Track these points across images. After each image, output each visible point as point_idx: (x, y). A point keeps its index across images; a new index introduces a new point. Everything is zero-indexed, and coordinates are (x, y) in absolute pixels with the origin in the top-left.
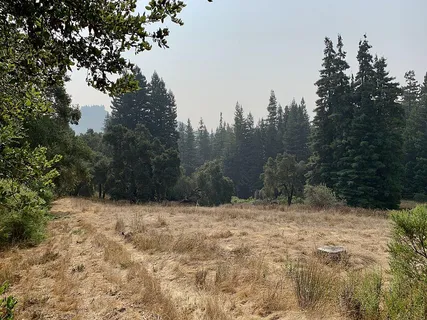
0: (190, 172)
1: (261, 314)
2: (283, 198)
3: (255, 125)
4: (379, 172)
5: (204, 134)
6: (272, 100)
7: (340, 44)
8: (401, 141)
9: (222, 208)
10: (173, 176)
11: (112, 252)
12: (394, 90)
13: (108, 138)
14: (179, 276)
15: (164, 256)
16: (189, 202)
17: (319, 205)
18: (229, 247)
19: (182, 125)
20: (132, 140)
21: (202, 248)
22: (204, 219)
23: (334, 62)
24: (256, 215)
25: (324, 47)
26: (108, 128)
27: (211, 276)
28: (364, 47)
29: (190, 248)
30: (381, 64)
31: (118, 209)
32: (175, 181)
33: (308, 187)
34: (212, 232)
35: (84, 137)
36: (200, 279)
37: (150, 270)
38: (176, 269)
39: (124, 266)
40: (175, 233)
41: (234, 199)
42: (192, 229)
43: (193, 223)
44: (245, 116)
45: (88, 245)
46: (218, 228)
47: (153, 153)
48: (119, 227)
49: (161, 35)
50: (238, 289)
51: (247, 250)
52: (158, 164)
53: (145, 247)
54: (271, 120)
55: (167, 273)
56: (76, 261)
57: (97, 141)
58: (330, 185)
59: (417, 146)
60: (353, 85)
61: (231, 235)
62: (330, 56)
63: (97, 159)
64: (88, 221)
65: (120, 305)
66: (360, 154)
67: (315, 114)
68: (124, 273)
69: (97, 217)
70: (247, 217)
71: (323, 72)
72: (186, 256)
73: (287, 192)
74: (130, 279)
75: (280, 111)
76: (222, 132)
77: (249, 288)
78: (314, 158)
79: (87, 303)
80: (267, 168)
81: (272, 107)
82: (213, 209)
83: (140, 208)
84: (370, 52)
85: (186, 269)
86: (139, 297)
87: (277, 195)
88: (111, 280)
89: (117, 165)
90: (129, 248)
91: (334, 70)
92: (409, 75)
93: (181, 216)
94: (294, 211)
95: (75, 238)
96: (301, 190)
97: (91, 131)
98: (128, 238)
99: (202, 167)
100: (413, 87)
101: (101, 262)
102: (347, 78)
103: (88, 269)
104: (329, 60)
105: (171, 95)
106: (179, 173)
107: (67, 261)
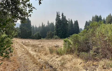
0: (34, 34)
1: (45, 55)
2: (50, 38)
3: (45, 26)
4: (65, 33)
5: (36, 27)
6: (48, 22)
7: (59, 13)
8: (68, 29)
9: (40, 40)
10: (30, 35)
11: (21, 46)
12: (67, 21)
13: (20, 28)
14: (32, 50)
15: (30, 47)
16: (34, 39)
17: (56, 39)
18: (40, 46)
19: (32, 26)
20: (24, 29)
21: (36, 46)
22: (36, 42)
23: (58, 16)
24: (45, 41)
25: (57, 13)
26: (20, 27)
27: (37, 50)
28: (63, 14)
29: (34, 46)
30: (65, 17)
31: (22, 40)
32: (31, 35)
33: (54, 36)
34: (37, 44)
35: (16, 28)
36: (35, 51)
37: (27, 49)
38: (31, 49)
39: (23, 48)
40: (31, 44)
41: (42, 38)
42: (34, 43)
43: (34, 42)
44: (44, 24)
45: (18, 45)
46: (39, 43)
47: (27, 31)
48: (22, 42)
49: (30, 15)
50: (41, 52)
51: (43, 46)
52: (28, 32)
53: (26, 46)
54: (48, 25)
55: (30, 50)
56: (16, 47)
57: (18, 29)
58: (58, 36)
59: (70, 29)
60: (61, 20)
61: (41, 44)
62: (58, 15)
63: (19, 32)
64: (17, 41)
65: (23, 54)
66: (62, 31)
67: (55, 24)
68: (23, 49)
69: (19, 41)
70: (44, 41)
71: (56, 17)
72: (33, 47)
73: (51, 37)
74: (24, 50)
75: (50, 24)
76: (39, 27)
77: (43, 52)
78: (55, 31)
79: (18, 53)
80: (47, 33)
81: (48, 23)
82: (38, 40)
83: (25, 40)
84: (63, 15)
85: (33, 49)
86: (26, 53)
87: (49, 38)
88: (21, 50)
89: (21, 32)
90: (24, 46)
91: (58, 17)
92: (69, 19)
93: (32, 41)
94: (52, 40)
95: (16, 44)
96: (53, 36)
97: (17, 27)
98: (24, 44)
99: (36, 33)
100: (69, 21)
101: (20, 48)
102: (60, 19)
103: (18, 49)
104: (57, 15)
105: (30, 21)
106: (31, 34)
107: (15, 47)
